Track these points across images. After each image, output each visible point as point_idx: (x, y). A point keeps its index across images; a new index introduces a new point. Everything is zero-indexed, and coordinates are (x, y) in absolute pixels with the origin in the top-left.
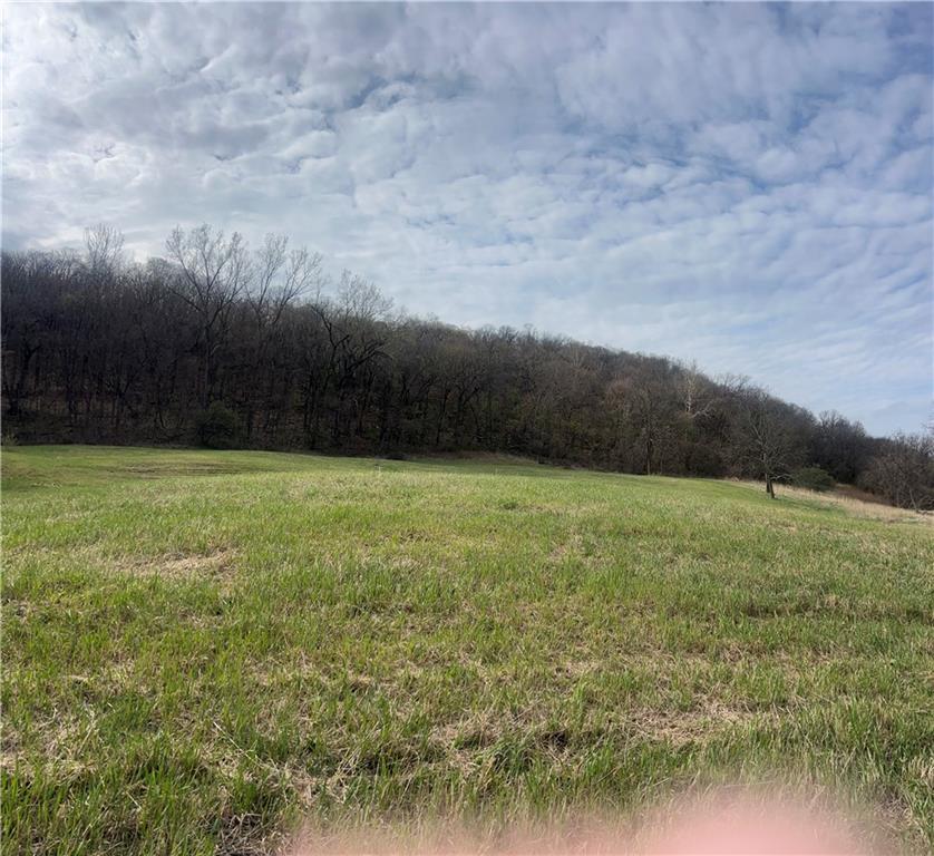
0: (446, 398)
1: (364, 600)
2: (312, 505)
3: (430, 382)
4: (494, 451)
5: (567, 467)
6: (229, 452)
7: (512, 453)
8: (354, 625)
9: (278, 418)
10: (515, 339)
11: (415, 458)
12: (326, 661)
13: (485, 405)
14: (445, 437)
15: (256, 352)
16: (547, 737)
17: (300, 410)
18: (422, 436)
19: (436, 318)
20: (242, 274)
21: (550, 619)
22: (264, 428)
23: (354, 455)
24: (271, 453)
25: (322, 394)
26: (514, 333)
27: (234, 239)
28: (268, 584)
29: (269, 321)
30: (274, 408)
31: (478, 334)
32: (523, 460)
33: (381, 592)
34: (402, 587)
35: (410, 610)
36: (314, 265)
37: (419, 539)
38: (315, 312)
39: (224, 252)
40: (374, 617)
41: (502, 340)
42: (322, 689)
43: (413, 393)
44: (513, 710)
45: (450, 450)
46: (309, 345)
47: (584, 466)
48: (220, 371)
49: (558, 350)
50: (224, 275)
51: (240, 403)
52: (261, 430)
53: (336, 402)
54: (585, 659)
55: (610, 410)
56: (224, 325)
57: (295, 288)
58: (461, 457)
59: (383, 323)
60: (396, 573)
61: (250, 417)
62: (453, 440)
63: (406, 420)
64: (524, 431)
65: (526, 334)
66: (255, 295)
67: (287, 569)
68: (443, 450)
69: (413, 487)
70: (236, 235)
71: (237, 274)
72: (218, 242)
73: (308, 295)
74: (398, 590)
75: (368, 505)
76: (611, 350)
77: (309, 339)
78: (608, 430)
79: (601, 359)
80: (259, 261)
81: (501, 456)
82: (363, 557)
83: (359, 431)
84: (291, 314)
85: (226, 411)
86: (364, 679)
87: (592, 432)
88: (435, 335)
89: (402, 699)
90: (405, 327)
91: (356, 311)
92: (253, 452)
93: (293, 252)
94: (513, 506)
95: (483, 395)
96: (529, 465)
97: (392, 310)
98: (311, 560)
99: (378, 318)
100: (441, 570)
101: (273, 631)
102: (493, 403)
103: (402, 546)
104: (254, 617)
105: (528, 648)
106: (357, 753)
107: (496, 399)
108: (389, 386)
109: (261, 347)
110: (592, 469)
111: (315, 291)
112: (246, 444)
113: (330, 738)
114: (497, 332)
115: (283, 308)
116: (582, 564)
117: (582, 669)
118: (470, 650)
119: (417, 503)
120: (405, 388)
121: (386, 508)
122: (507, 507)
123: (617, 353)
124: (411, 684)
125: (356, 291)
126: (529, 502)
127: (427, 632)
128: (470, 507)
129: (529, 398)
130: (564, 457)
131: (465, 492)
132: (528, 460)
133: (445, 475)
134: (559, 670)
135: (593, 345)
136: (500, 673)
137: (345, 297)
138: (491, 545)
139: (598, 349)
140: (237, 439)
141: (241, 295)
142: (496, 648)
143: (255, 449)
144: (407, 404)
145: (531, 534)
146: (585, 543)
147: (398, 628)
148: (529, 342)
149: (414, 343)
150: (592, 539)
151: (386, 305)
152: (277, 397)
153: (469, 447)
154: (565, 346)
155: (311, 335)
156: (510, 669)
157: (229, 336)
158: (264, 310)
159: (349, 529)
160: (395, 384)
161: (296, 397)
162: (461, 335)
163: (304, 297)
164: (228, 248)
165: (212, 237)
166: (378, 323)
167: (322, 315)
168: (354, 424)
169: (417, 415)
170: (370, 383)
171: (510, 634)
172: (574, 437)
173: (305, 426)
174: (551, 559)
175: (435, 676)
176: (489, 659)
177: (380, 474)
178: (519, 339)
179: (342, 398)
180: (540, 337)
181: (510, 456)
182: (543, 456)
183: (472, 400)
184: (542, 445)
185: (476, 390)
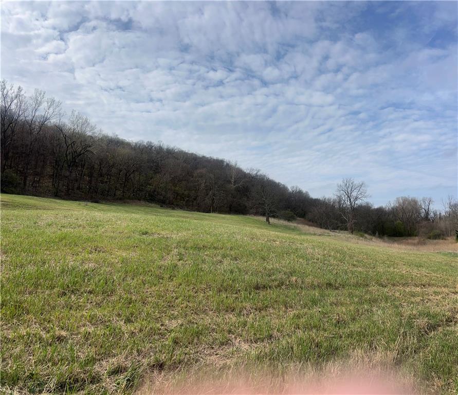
0: (119, 174)
3: (113, 166)
4: (140, 200)
6: (14, 195)
7: (148, 202)
9: (39, 180)
10: (153, 148)
11: (104, 202)
13: (137, 178)
14: (118, 193)
15: (29, 146)
17: (51, 176)
18: (108, 192)
19: (117, 136)
20: (23, 107)
22: (32, 185)
23: (76, 200)
24: (36, 197)
25: (61, 169)
26: (153, 145)
27: (19, 89)
29: (35, 132)
30: (37, 175)
31: (136, 144)
32: (153, 205)
36: (58, 106)
38: (59, 129)
39: (13, 95)
41: (147, 148)
43: (104, 171)
45: (120, 199)
46: (55, 145)
47: (181, 208)
48: (10, 154)
49: (173, 154)
50: (13, 107)
51: (20, 171)
52: (31, 186)
53: (68, 173)
55: (195, 182)
56: (13, 132)
57: (49, 116)
58: (125, 203)
59: (91, 136)
61: (25, 179)
62: (122, 194)
63: (101, 184)
64: (155, 191)
65: (159, 145)
66: (29, 118)
68: (117, 199)
70: (20, 88)
71: (20, 107)
72: (11, 89)
73: (54, 120)
76: (198, 155)
77: (55, 142)
78: (193, 192)
79: (193, 159)
80: (31, 102)
81: (143, 203)
83: (78, 188)
84: (46, 129)
85: (13, 175)
87: (186, 193)
88: (116, 143)
90: (102, 140)
91: (78, 130)
92: (26, 196)
93: (48, 99)
95: (137, 173)
97: (96, 130)
99: (89, 134)
102: (141, 178)
107: (143, 176)
108: (93, 167)
109: (31, 144)
110: (185, 210)
111: (58, 119)
112: (23, 192)
114: (145, 144)
115: (42, 125)
120: (101, 168)
123: (201, 156)
125: (78, 120)
126: (153, 231)
129: (158, 176)
130: (172, 204)
132: (155, 205)
135: (190, 152)
137: (73, 122)
139: (192, 154)
140: (18, 189)
141: (22, 118)
143: (27, 195)
144: (101, 176)
148: (160, 150)
149: (106, 147)
151: (93, 128)
152: (39, 170)
153: (129, 198)
154: (177, 152)
155: (56, 140)
157: (15, 138)
158: (33, 126)
160: (96, 166)
161: (49, 170)
162: (128, 145)
163: (54, 121)
164: (16, 93)
165: (8, 87)
166: (89, 136)
167: (62, 131)
168: (76, 185)
169: (106, 182)
170: (84, 165)
173: (53, 185)
178: (155, 148)
179: (71, 172)
180: (165, 147)
181: (147, 203)
182: (163, 203)
183: (132, 176)
184: (162, 198)
185: (134, 171)
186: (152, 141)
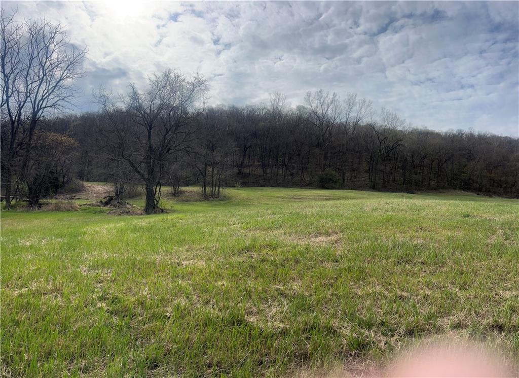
0: (432, 165)
1: (402, 258)
2: (375, 214)
3: (425, 157)
4: (455, 189)
5: (491, 196)
6: (334, 190)
7: (464, 190)
8: (398, 269)
9: (357, 175)
10: (464, 135)
11: (419, 193)
12: (386, 285)
13: (450, 167)
14: (432, 183)
15: (345, 146)
16: (493, 326)
17: (366, 171)
18: (422, 182)
19: (426, 127)
20: (338, 111)
21: (490, 270)
22: (351, 179)
23: (393, 192)
24: (354, 191)
25: (376, 164)
26: (463, 132)
27: (333, 95)
28: (358, 249)
29: (350, 131)
30: (354, 170)
31: (446, 134)
32: (469, 193)
33: (409, 254)
34: (419, 253)
35: (423, 263)
36: (369, 106)
37: (425, 231)
38: (371, 127)
39: (329, 101)
40: (407, 266)
41: (457, 136)
42: (386, 298)
43: (417, 162)
44: (476, 312)
45: (435, 189)
46: (369, 142)
47: (499, 196)
48: (329, 155)
49: (485, 139)
50: (329, 112)
51: (338, 169)
52: (349, 181)
53: (383, 167)
54: (509, 290)
55: (512, 167)
56: (330, 134)
57: (361, 117)
58: (440, 192)
59: (401, 131)
60: (416, 246)
61: (344, 175)
62: (436, 184)
63: (414, 176)
64: (470, 179)
65: (469, 132)
66: (344, 120)
67: (367, 243)
68: (432, 189)
69: (420, 206)
70: (334, 94)
71: (336, 110)
72: (327, 97)
73: (367, 119)
74: (417, 254)
75: (401, 215)
76: (513, 138)
77: (369, 140)
78: (511, 177)
79: (508, 142)
80: (345, 105)
81: (459, 192)
82: (400, 238)
83: (394, 180)
84: (360, 128)
85: (333, 172)
86: (405, 294)
87: (503, 179)
88: (425, 136)
89: (423, 304)
90: (412, 132)
91: (389, 126)
92: (345, 190)
93: (359, 100)
94: (468, 216)
95: (449, 162)
96: (472, 195)
97: (405, 125)
98: (377, 239)
99: (399, 128)
100: (437, 245)
101: (361, 271)
102: (454, 166)
103: (417, 234)
104: (353, 264)
105: (480, 283)
106: (403, 327)
107: (456, 164)
108: (406, 160)
109: (347, 143)
110: (503, 197)
111: (370, 117)
112: (342, 187)
113: (392, 320)
114: (455, 132)
115: (356, 125)
116: (504, 244)
117: (508, 294)
118: (452, 283)
119: (423, 214)
120: (413, 161)
121: (409, 216)
122: (465, 216)
123: (516, 139)
124: (426, 297)
125: (388, 117)
126: (475, 214)
127: (432, 274)
128: (447, 216)
130: (489, 191)
131: (444, 209)
132: (472, 193)
133: (434, 201)
134: (496, 294)
135: (503, 136)
136: (468, 295)
137: (383, 119)
138: (459, 234)
140: (338, 185)
141: (338, 121)
142: (465, 283)
143: (346, 189)
144: (414, 167)
145: (477, 229)
146: (505, 234)
147: (419, 271)
148: (471, 137)
149: (416, 139)
150: (509, 232)
151: (402, 122)
152: (355, 166)
153: (443, 188)
154: (489, 137)
155: (369, 138)
156: (472, 293)
157: (333, 139)
158: (348, 127)
159: (393, 225)
160: (409, 159)
161: (365, 166)
162: (438, 135)
163: (364, 122)
164: (331, 99)
165: (324, 95)
166: (399, 131)
167: (374, 128)
168: (391, 177)
169: (420, 173)
170: (397, 159)
171: (471, 276)
172: (494, 181)
173: (370, 178)
174: (489, 241)
175: (438, 294)
176: (463, 288)
177: (404, 200)
178: (466, 135)
179: (386, 166)
180: (476, 133)
181: (463, 192)
182: (479, 191)
183: (445, 165)
184: (478, 186)
185: (446, 160)
186: (462, 129)
